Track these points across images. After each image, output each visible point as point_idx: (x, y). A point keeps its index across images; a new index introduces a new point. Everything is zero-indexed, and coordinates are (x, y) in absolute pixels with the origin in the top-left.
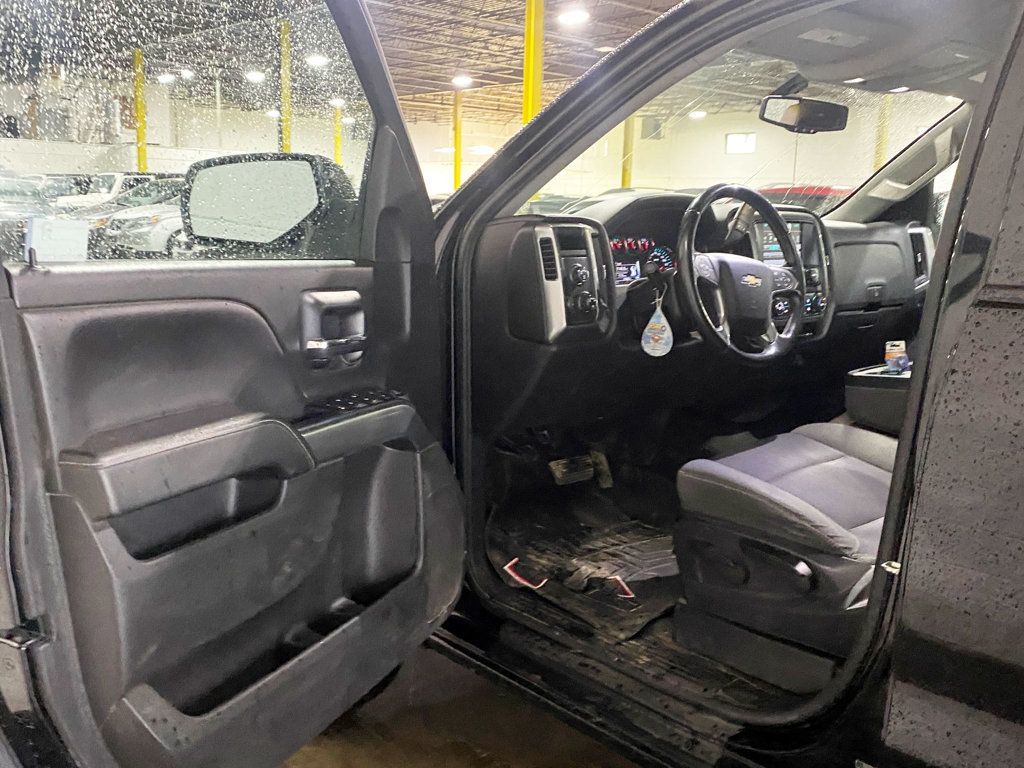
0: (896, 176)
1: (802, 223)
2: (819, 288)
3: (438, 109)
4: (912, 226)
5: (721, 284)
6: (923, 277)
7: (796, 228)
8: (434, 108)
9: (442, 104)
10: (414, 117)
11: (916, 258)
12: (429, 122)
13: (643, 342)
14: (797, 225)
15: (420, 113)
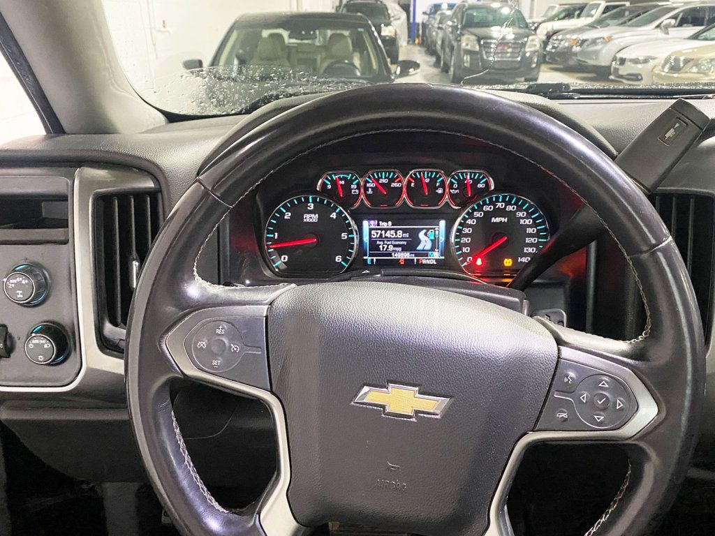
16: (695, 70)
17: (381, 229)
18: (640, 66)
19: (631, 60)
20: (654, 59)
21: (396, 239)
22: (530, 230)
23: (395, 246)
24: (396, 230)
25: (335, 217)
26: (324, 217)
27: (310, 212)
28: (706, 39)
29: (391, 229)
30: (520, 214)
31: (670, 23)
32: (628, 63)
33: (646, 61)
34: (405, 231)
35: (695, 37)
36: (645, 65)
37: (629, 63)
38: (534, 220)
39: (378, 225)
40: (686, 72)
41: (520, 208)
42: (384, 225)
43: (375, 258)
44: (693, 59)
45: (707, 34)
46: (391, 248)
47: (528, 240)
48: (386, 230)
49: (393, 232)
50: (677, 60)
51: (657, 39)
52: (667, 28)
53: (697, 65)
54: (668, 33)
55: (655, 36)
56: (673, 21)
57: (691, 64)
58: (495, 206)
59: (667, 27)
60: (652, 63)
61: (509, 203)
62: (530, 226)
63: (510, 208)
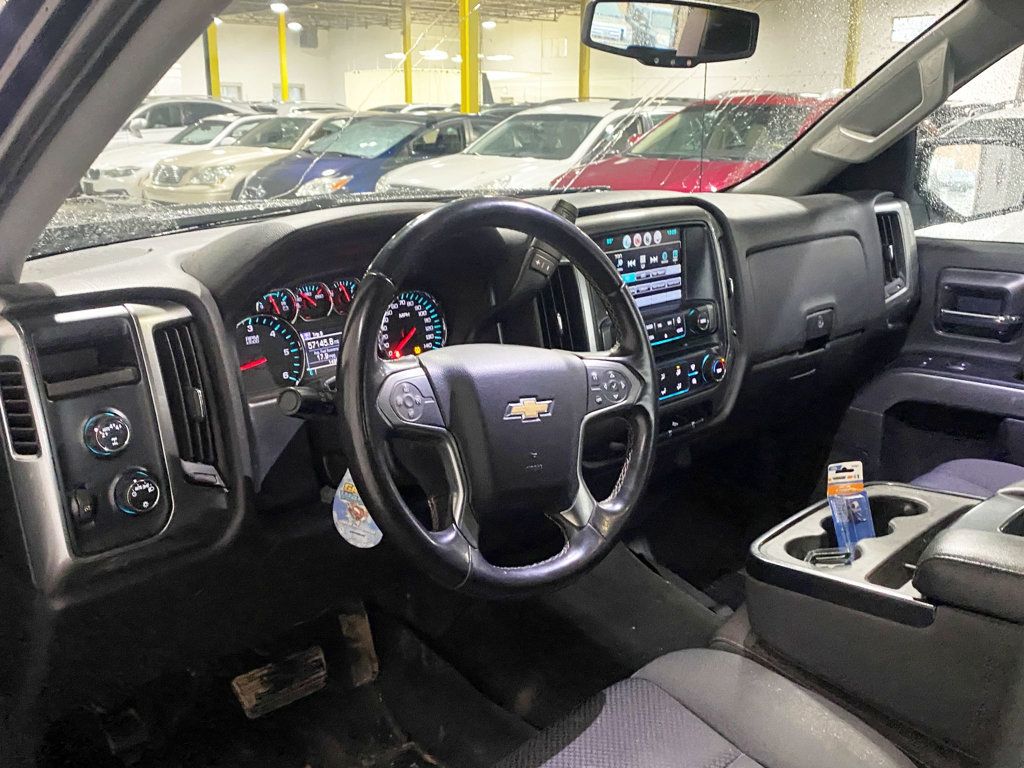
0: (853, 121)
1: (681, 228)
2: (715, 338)
3: (387, 11)
4: (880, 202)
5: (454, 427)
6: (898, 281)
7: (672, 238)
8: (384, 10)
9: (391, 6)
10: (363, 20)
11: (885, 251)
12: (380, 26)
13: (335, 514)
14: (674, 232)
15: (369, 16)
16: (195, 181)
17: (315, 340)
18: (120, 180)
19: (107, 173)
20: (137, 170)
21: (330, 347)
22: (427, 320)
23: (330, 353)
24: (328, 338)
25: (274, 335)
26: (264, 336)
27: (250, 334)
28: (192, 143)
29: (323, 339)
30: (417, 308)
31: (141, 123)
32: (103, 177)
33: (127, 173)
34: (335, 338)
35: (177, 140)
36: (126, 177)
37: (105, 177)
38: (428, 311)
39: (312, 336)
40: (187, 185)
41: (416, 303)
42: (317, 335)
43: (315, 368)
44: (190, 168)
45: (190, 137)
46: (327, 356)
47: (428, 329)
48: (319, 340)
49: (325, 341)
50: (170, 170)
51: (129, 145)
52: (137, 130)
53: (197, 175)
54: (140, 137)
55: (125, 141)
56: (144, 122)
57: (190, 173)
58: (399, 303)
59: (138, 128)
60: (135, 175)
61: (407, 300)
62: (427, 317)
63: (409, 304)
